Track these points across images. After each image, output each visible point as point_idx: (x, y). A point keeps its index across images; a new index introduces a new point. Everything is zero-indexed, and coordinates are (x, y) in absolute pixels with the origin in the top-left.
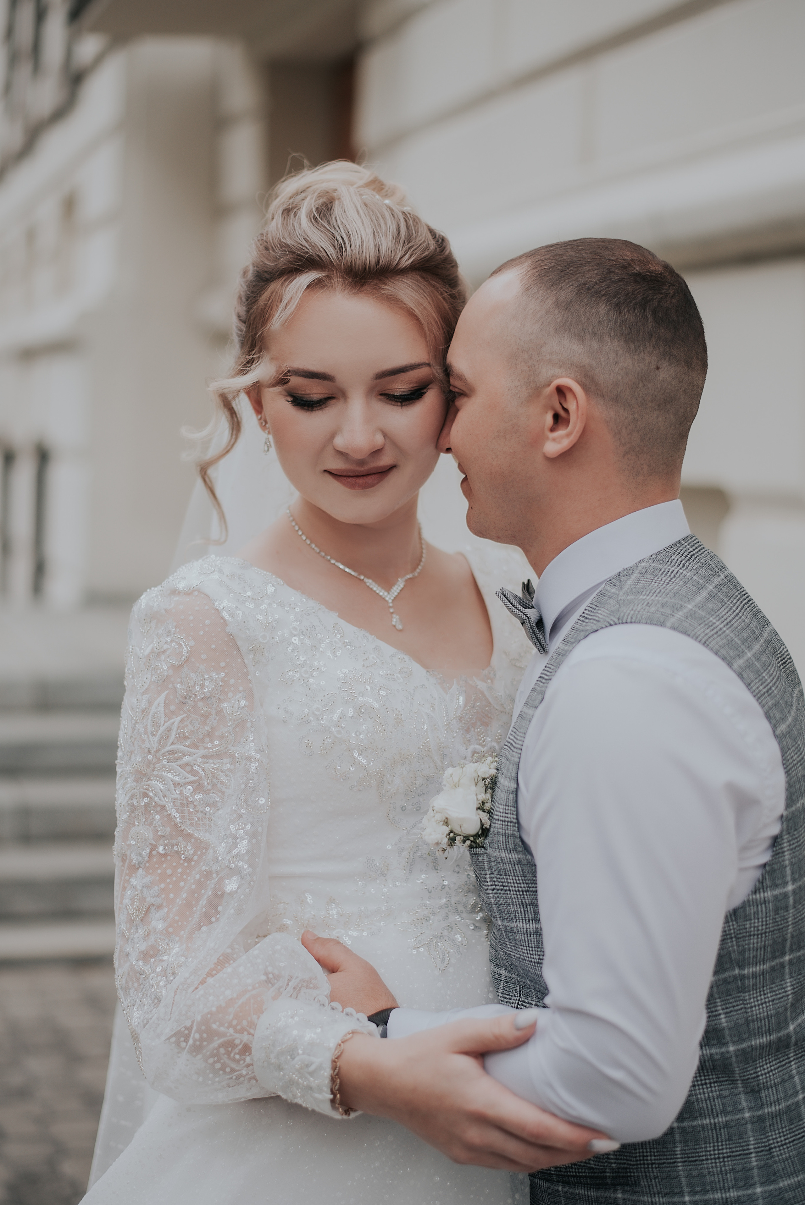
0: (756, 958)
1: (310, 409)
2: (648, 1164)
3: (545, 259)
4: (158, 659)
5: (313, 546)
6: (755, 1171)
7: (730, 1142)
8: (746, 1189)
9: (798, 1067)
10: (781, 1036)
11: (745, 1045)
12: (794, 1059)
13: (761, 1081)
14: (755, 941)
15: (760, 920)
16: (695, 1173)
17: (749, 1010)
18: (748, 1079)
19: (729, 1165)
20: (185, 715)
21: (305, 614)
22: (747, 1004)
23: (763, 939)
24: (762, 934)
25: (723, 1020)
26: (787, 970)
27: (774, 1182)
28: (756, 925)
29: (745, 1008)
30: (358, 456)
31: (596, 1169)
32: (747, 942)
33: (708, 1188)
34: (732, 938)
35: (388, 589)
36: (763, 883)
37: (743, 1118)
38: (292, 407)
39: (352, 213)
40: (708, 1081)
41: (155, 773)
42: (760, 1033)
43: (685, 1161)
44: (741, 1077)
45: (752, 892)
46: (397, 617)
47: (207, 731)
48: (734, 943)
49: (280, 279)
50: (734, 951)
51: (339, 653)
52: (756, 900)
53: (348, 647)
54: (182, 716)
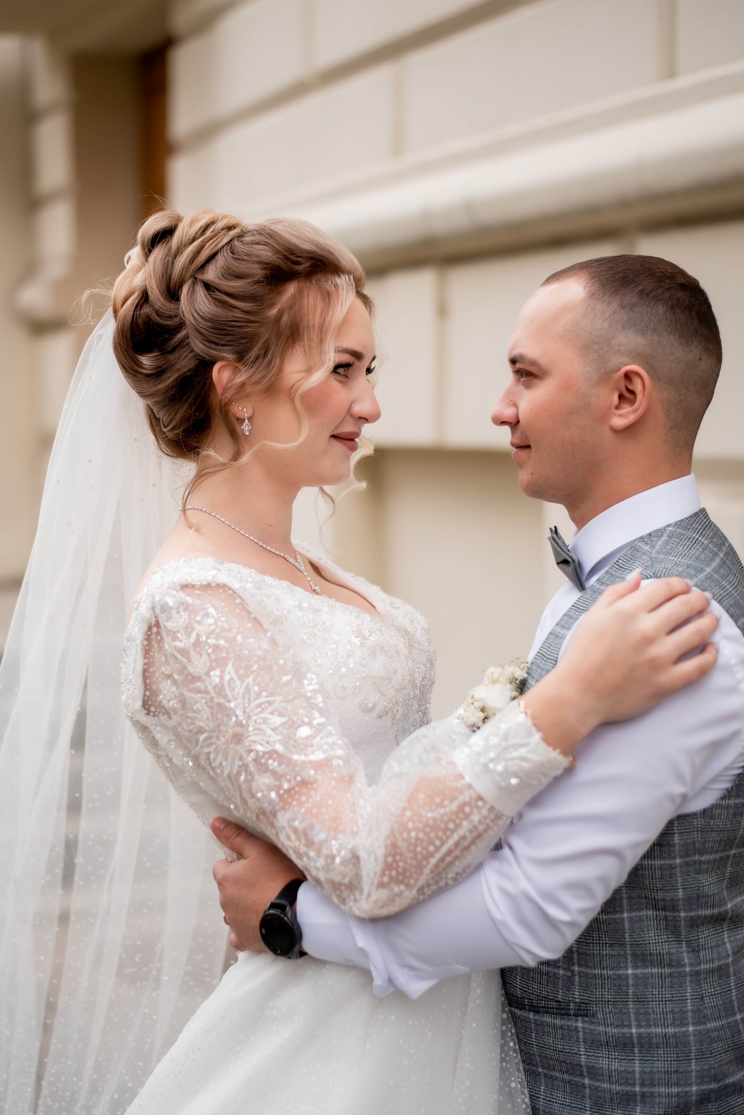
0: (713, 849)
2: (605, 1001)
6: (690, 1014)
7: (672, 989)
8: (682, 1027)
9: (729, 937)
10: (721, 912)
11: (693, 914)
12: (727, 930)
13: (701, 943)
14: (715, 835)
15: (722, 820)
16: (642, 1011)
17: (701, 888)
18: (691, 940)
19: (669, 1007)
22: (700, 884)
23: (721, 835)
24: (720, 831)
25: (680, 894)
26: (730, 861)
27: (704, 1023)
28: (718, 824)
29: (699, 886)
31: (562, 1002)
32: (708, 836)
33: (652, 1023)
34: (698, 831)
36: (730, 793)
37: (684, 972)
40: (660, 941)
42: (706, 906)
43: (635, 1001)
44: (685, 938)
45: (721, 798)
46: (313, 582)
48: (699, 835)
50: (698, 841)
52: (722, 804)
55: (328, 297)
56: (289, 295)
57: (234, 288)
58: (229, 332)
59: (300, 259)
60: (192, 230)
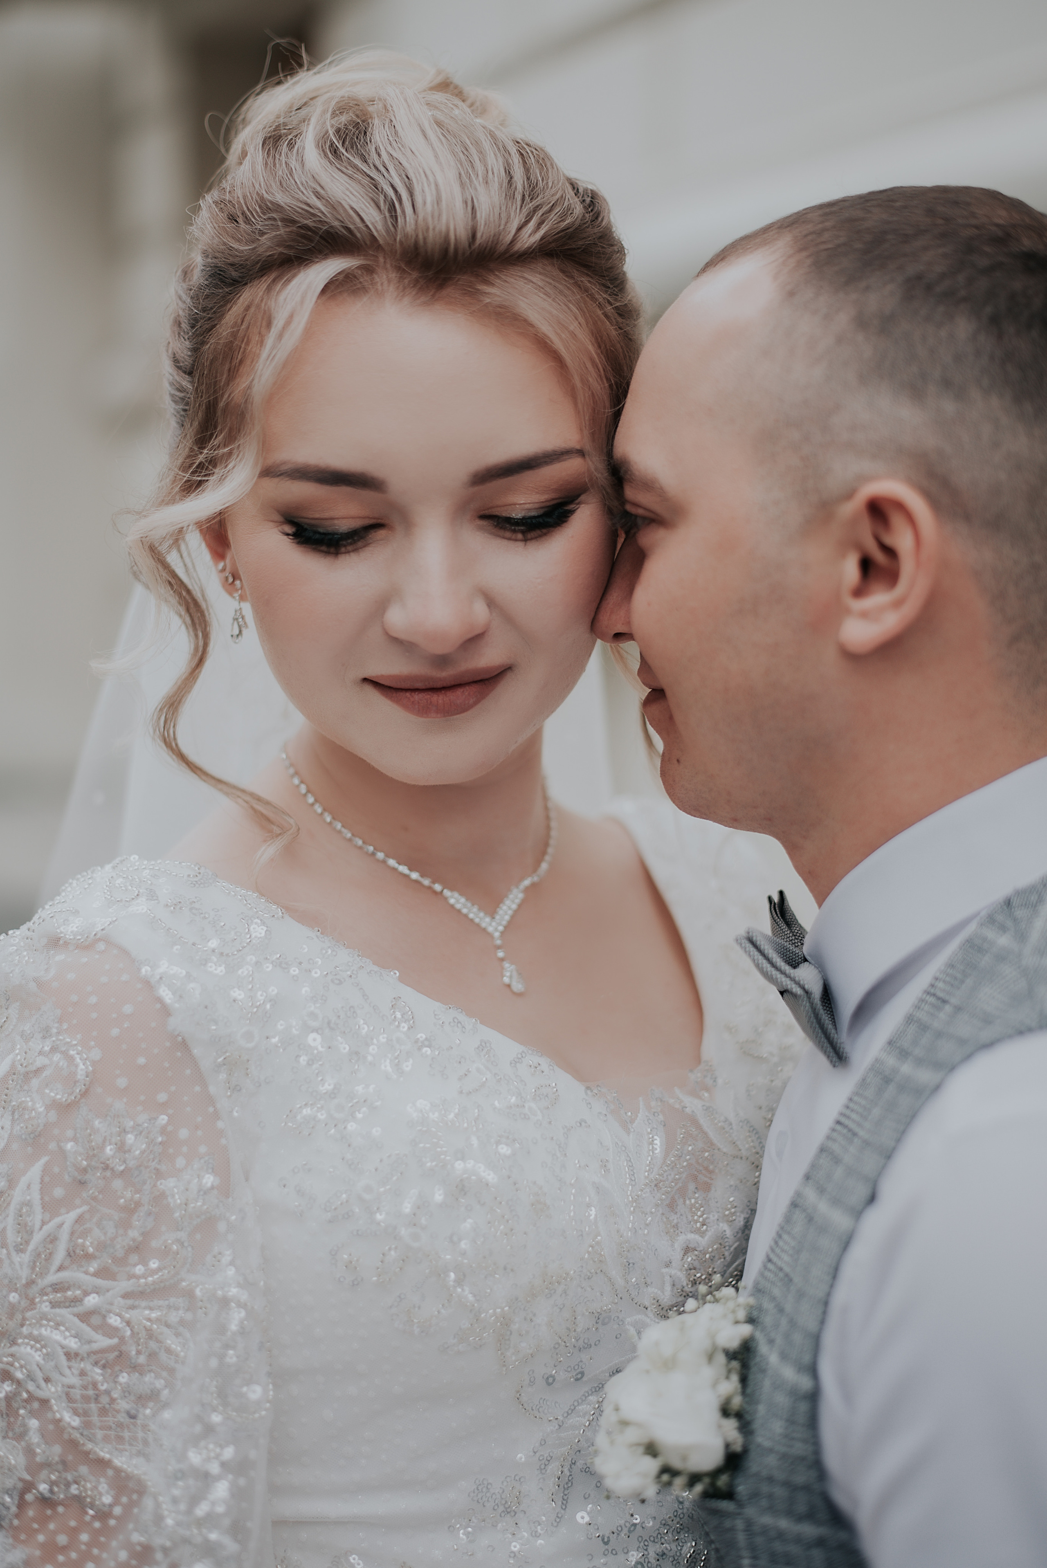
1: (332, 550)
3: (825, 230)
4: (26, 1088)
5: (339, 826)
20: (85, 1208)
21: (332, 981)
30: (439, 649)
35: (491, 908)
38: (294, 545)
39: (411, 136)
41: (25, 1330)
46: (513, 967)
47: (134, 1240)
49: (264, 279)
51: (407, 1066)
53: (425, 1049)
54: (79, 1211)
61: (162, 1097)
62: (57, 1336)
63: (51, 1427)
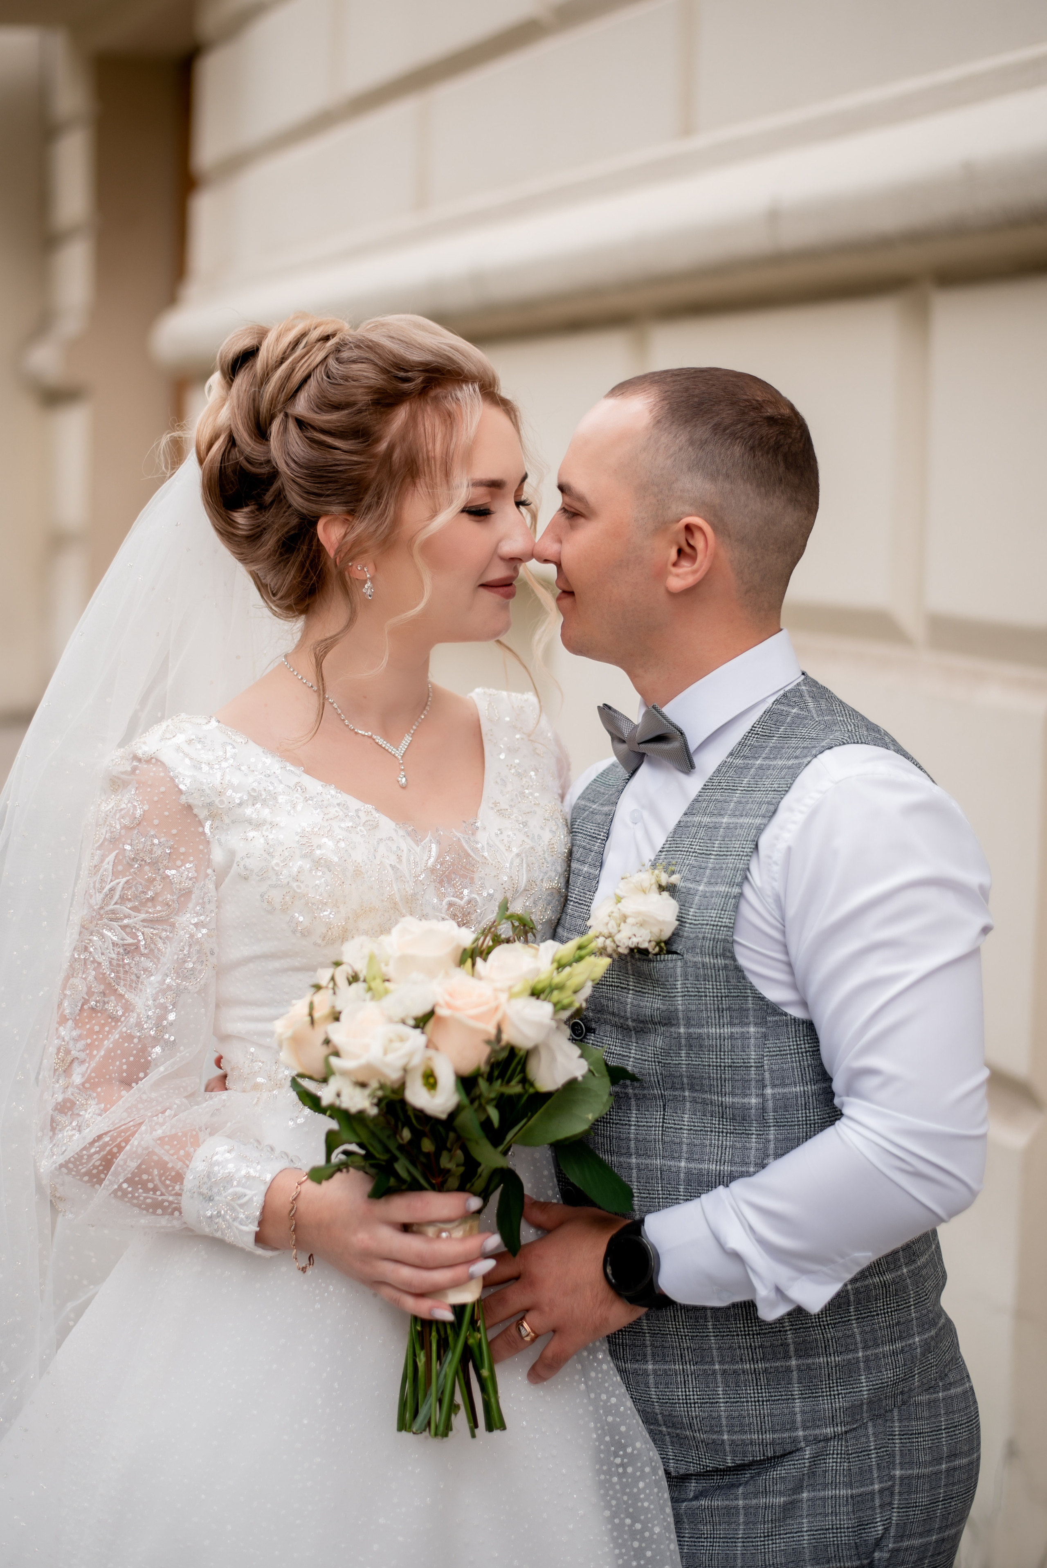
4: (113, 818)
20: (130, 877)
35: (397, 745)
41: (97, 929)
47: (151, 896)
54: (127, 878)
55: (449, 419)
56: (400, 423)
57: (331, 423)
58: (331, 479)
59: (410, 374)
60: (279, 349)
61: (174, 831)
62: (109, 934)
63: (101, 976)
